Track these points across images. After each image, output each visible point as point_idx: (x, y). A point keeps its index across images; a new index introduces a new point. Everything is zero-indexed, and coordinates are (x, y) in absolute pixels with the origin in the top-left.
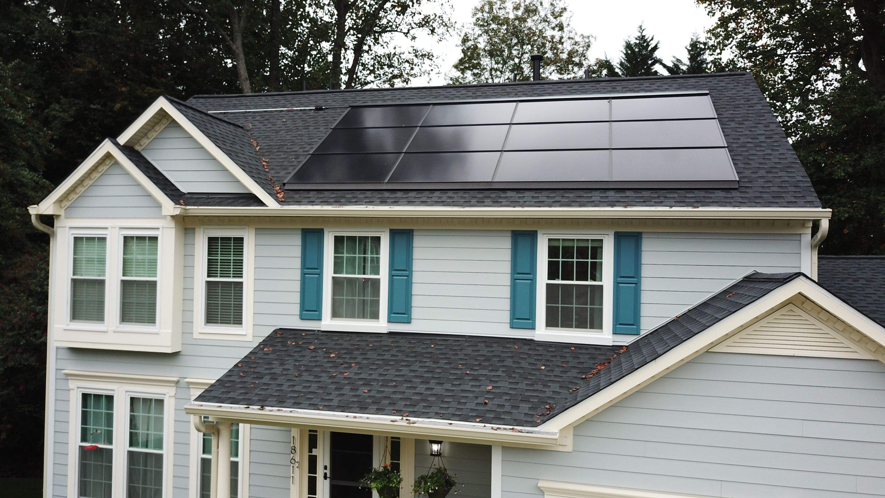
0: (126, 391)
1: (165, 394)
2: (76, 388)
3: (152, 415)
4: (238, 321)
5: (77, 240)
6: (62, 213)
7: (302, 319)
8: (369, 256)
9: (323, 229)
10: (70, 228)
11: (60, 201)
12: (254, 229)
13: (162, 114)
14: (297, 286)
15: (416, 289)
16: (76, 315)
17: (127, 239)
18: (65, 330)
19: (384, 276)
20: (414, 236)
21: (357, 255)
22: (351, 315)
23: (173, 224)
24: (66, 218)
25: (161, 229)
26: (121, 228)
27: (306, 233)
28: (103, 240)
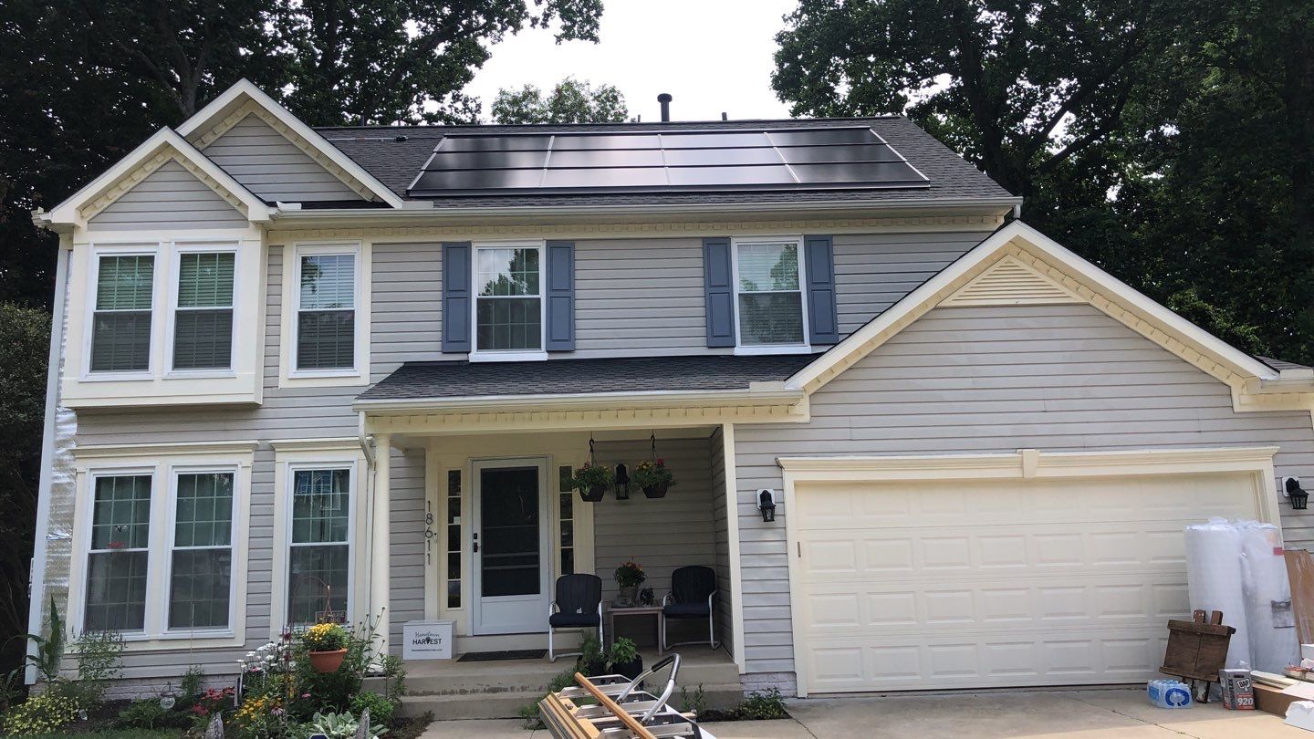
0: (173, 467)
1: (237, 465)
2: (87, 471)
3: (214, 497)
4: (346, 360)
5: (105, 262)
6: (83, 224)
7: (444, 353)
10: (95, 245)
11: (83, 207)
12: (371, 246)
13: (244, 98)
16: (99, 363)
17: (187, 259)
18: (80, 383)
22: (503, 345)
23: (258, 236)
24: (90, 230)
25: (241, 243)
26: (178, 243)
27: (448, 247)
28: (149, 260)
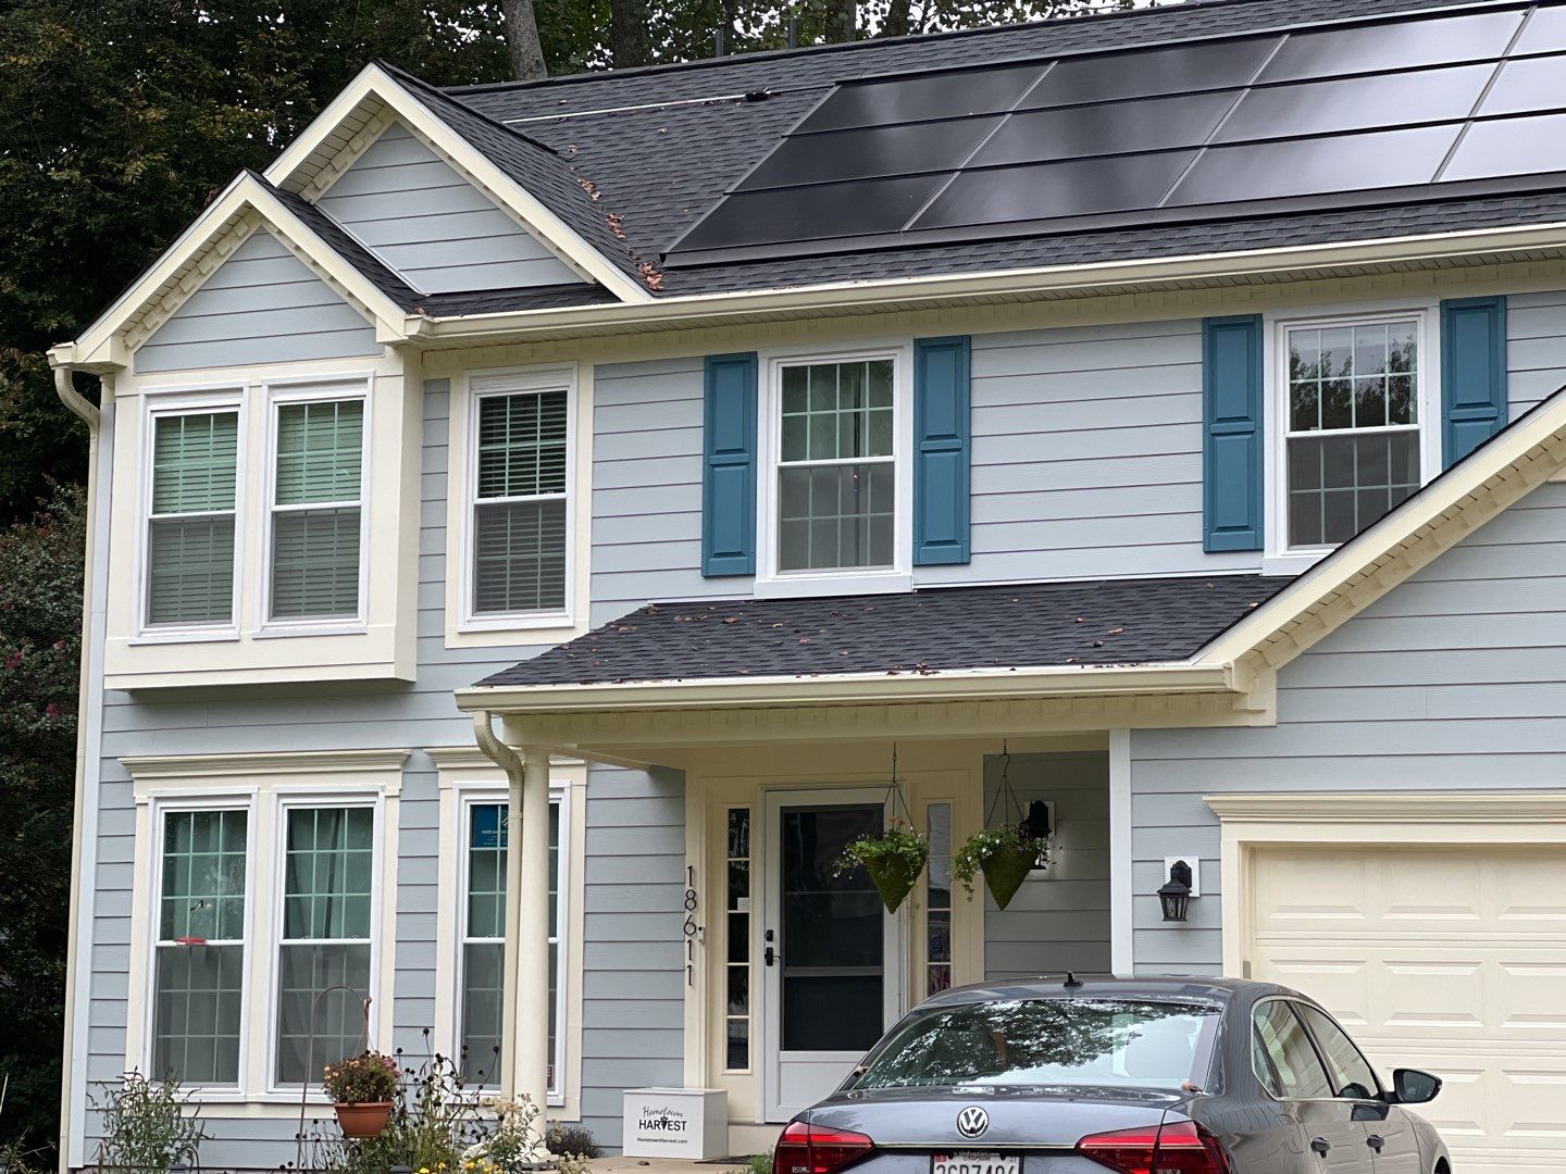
0: (280, 795)
2: (151, 802)
3: (344, 851)
4: (553, 597)
5: (165, 425)
6: (128, 361)
7: (707, 578)
8: (866, 409)
9: (756, 353)
11: (124, 332)
12: (593, 369)
13: (374, 105)
14: (694, 499)
15: (980, 481)
16: (158, 612)
17: (288, 414)
18: (133, 645)
19: (903, 456)
20: (974, 354)
21: (838, 411)
22: (827, 561)
23: (398, 367)
24: (138, 373)
25: (370, 381)
26: (272, 387)
27: (715, 365)
28: (229, 420)
